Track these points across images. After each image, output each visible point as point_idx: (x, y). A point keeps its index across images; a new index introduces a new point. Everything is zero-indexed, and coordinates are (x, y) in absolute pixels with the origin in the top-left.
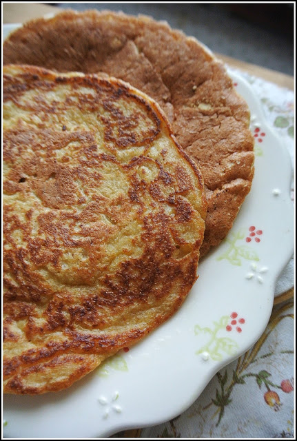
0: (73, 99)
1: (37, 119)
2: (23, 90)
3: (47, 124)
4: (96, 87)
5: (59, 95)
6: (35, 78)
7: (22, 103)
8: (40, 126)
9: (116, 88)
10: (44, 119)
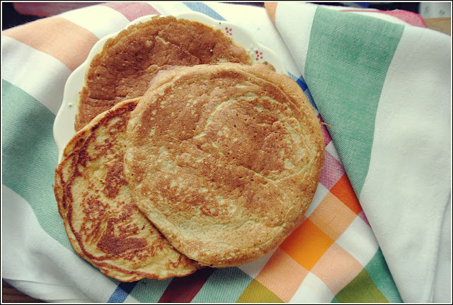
0: (112, 131)
1: (111, 156)
2: (84, 151)
3: (117, 153)
4: (118, 115)
5: (103, 136)
6: (82, 140)
7: (93, 157)
8: (115, 157)
9: (127, 107)
10: (113, 153)
